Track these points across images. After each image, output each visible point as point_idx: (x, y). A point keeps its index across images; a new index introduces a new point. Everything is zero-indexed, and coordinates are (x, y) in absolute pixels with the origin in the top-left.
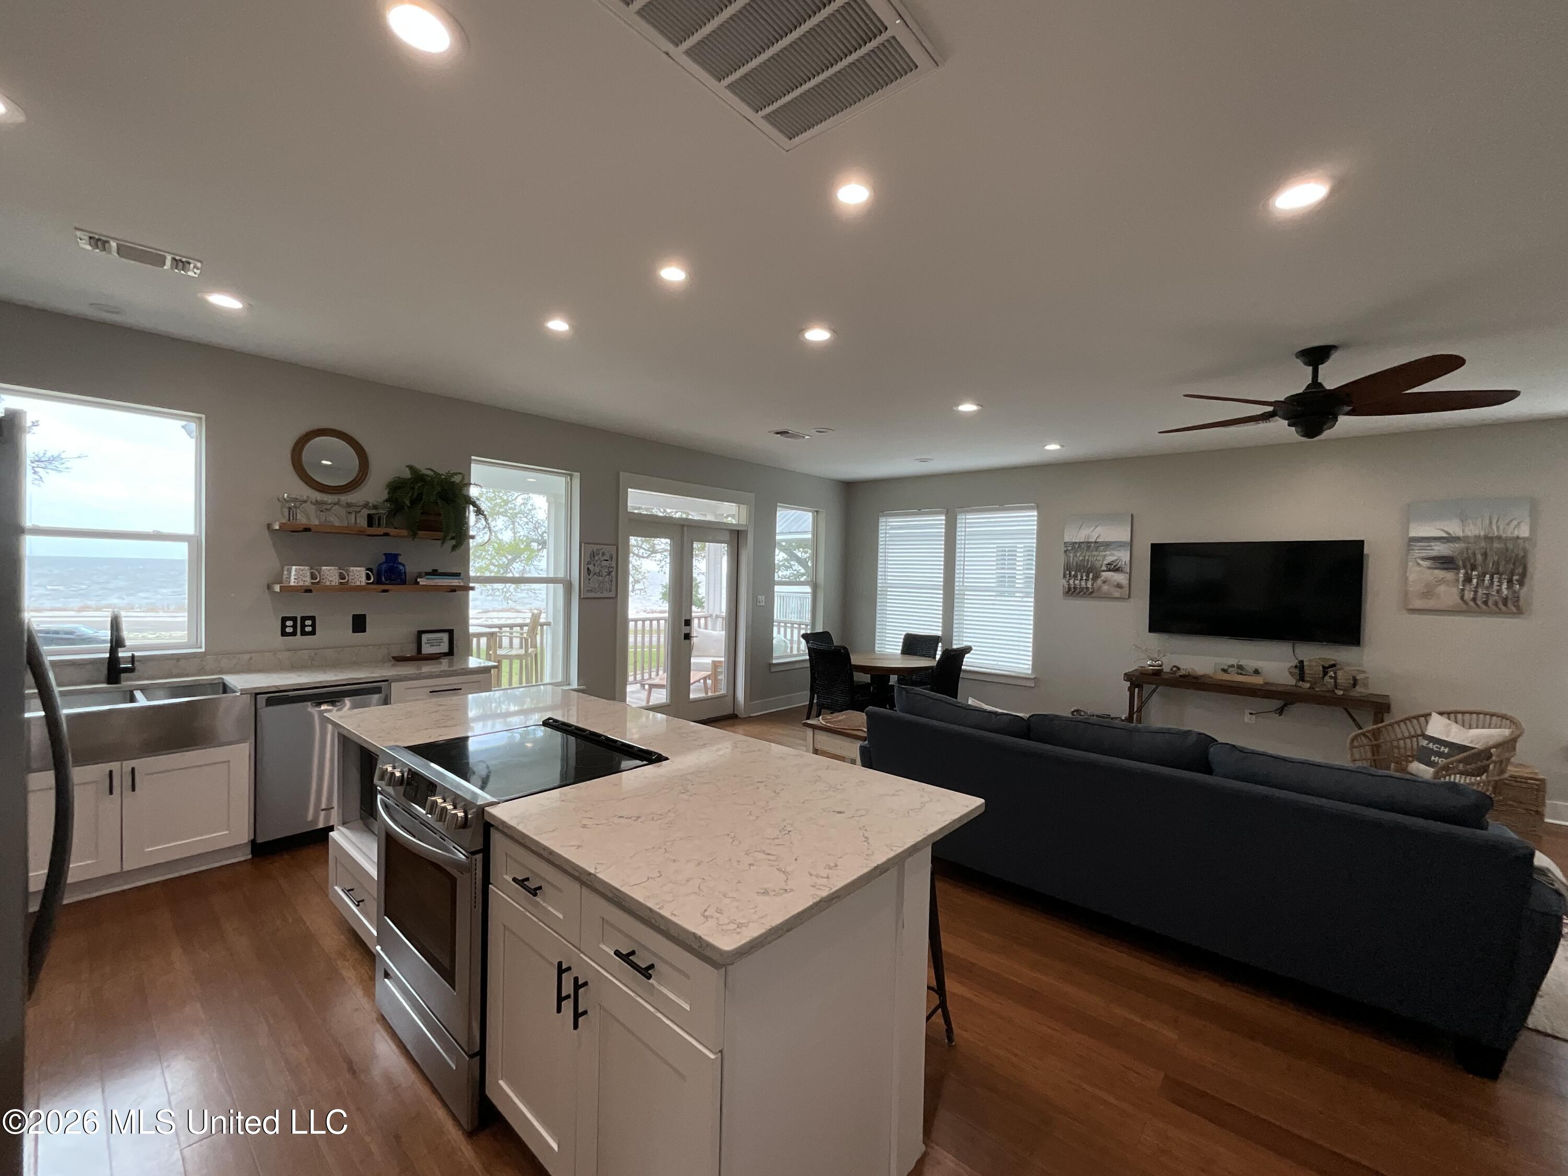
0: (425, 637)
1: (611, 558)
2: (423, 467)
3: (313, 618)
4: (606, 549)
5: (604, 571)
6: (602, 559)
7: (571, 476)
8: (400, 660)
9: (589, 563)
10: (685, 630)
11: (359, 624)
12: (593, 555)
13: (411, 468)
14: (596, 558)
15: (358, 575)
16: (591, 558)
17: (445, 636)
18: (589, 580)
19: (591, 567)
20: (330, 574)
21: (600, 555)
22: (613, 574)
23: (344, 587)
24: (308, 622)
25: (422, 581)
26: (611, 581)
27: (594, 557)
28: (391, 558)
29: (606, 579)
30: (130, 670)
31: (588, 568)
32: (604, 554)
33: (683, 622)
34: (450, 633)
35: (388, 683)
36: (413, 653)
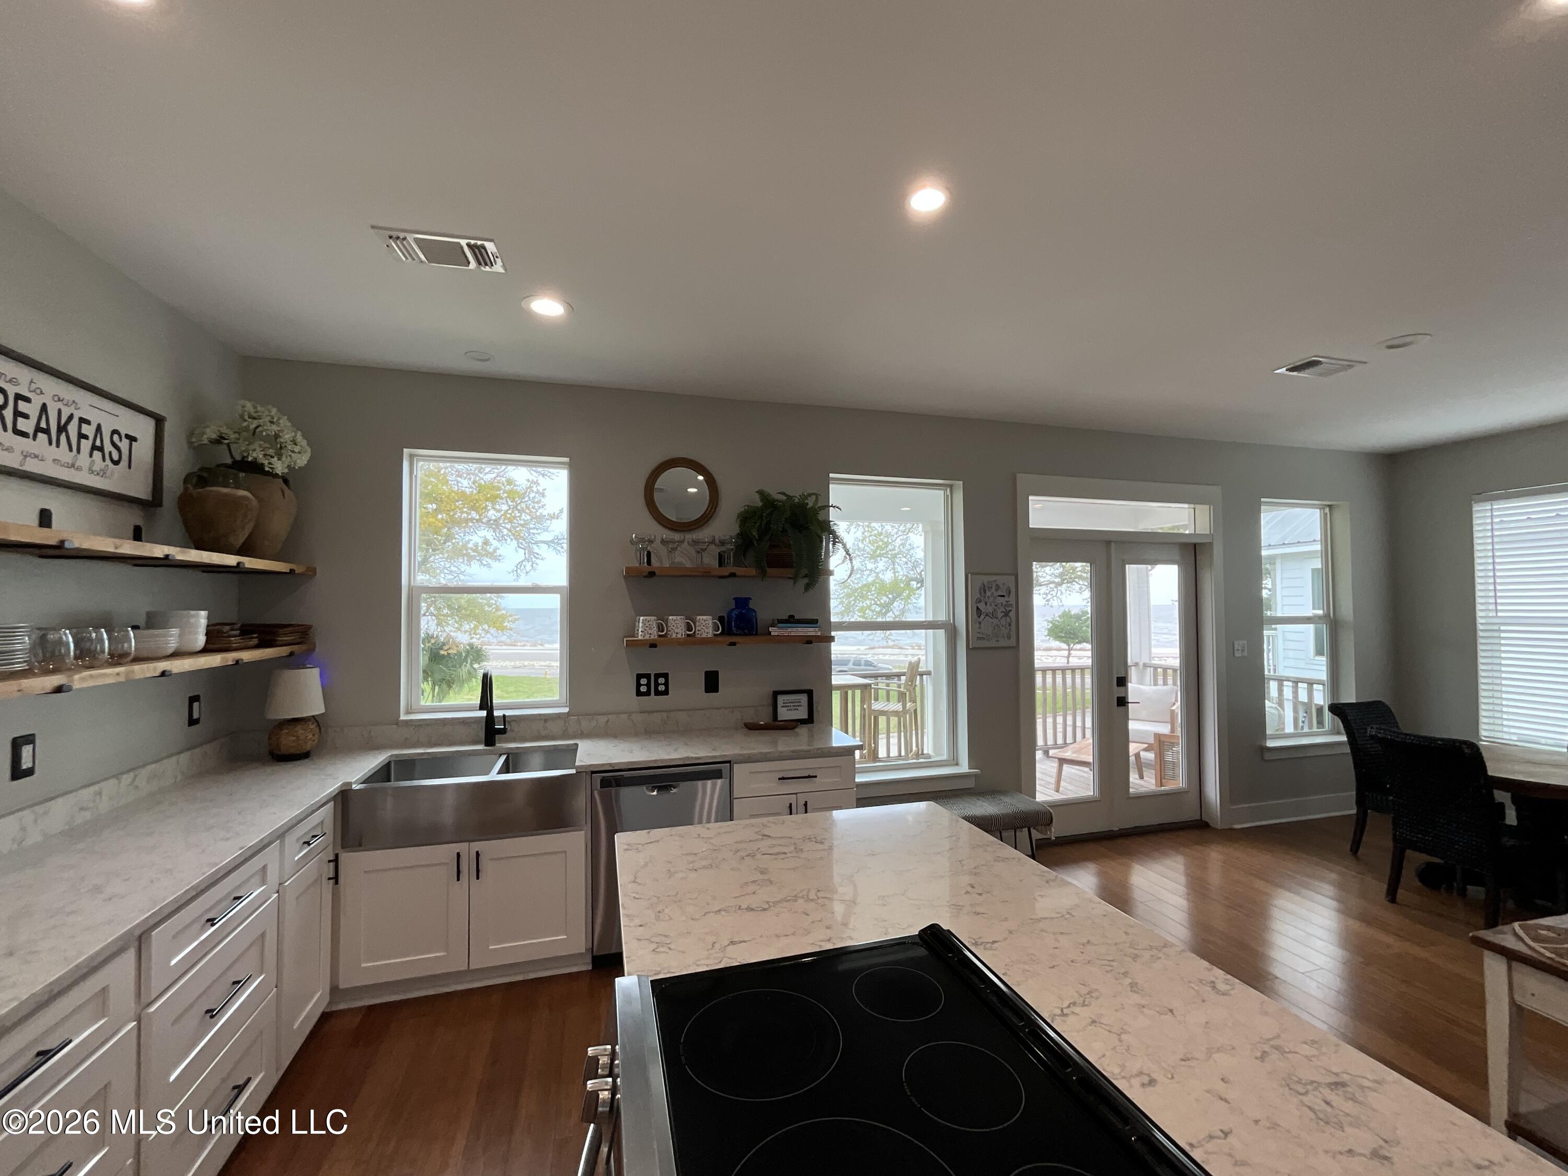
0: (781, 699)
1: (1008, 592)
2: (774, 492)
3: (666, 676)
4: (1000, 580)
5: (999, 611)
6: (996, 594)
7: (951, 486)
8: (752, 727)
9: (979, 601)
10: (1119, 692)
11: (712, 683)
12: (983, 589)
13: (761, 493)
14: (988, 594)
15: (706, 625)
16: (980, 593)
17: (804, 698)
18: (980, 623)
19: (982, 606)
20: (677, 626)
21: (993, 590)
22: (1012, 614)
23: (691, 638)
24: (661, 680)
25: (774, 631)
26: (1010, 624)
27: (985, 592)
28: (742, 603)
29: (1003, 622)
30: (503, 731)
31: (978, 608)
32: (998, 588)
33: (1115, 682)
34: (810, 694)
35: (728, 765)
36: (770, 719)
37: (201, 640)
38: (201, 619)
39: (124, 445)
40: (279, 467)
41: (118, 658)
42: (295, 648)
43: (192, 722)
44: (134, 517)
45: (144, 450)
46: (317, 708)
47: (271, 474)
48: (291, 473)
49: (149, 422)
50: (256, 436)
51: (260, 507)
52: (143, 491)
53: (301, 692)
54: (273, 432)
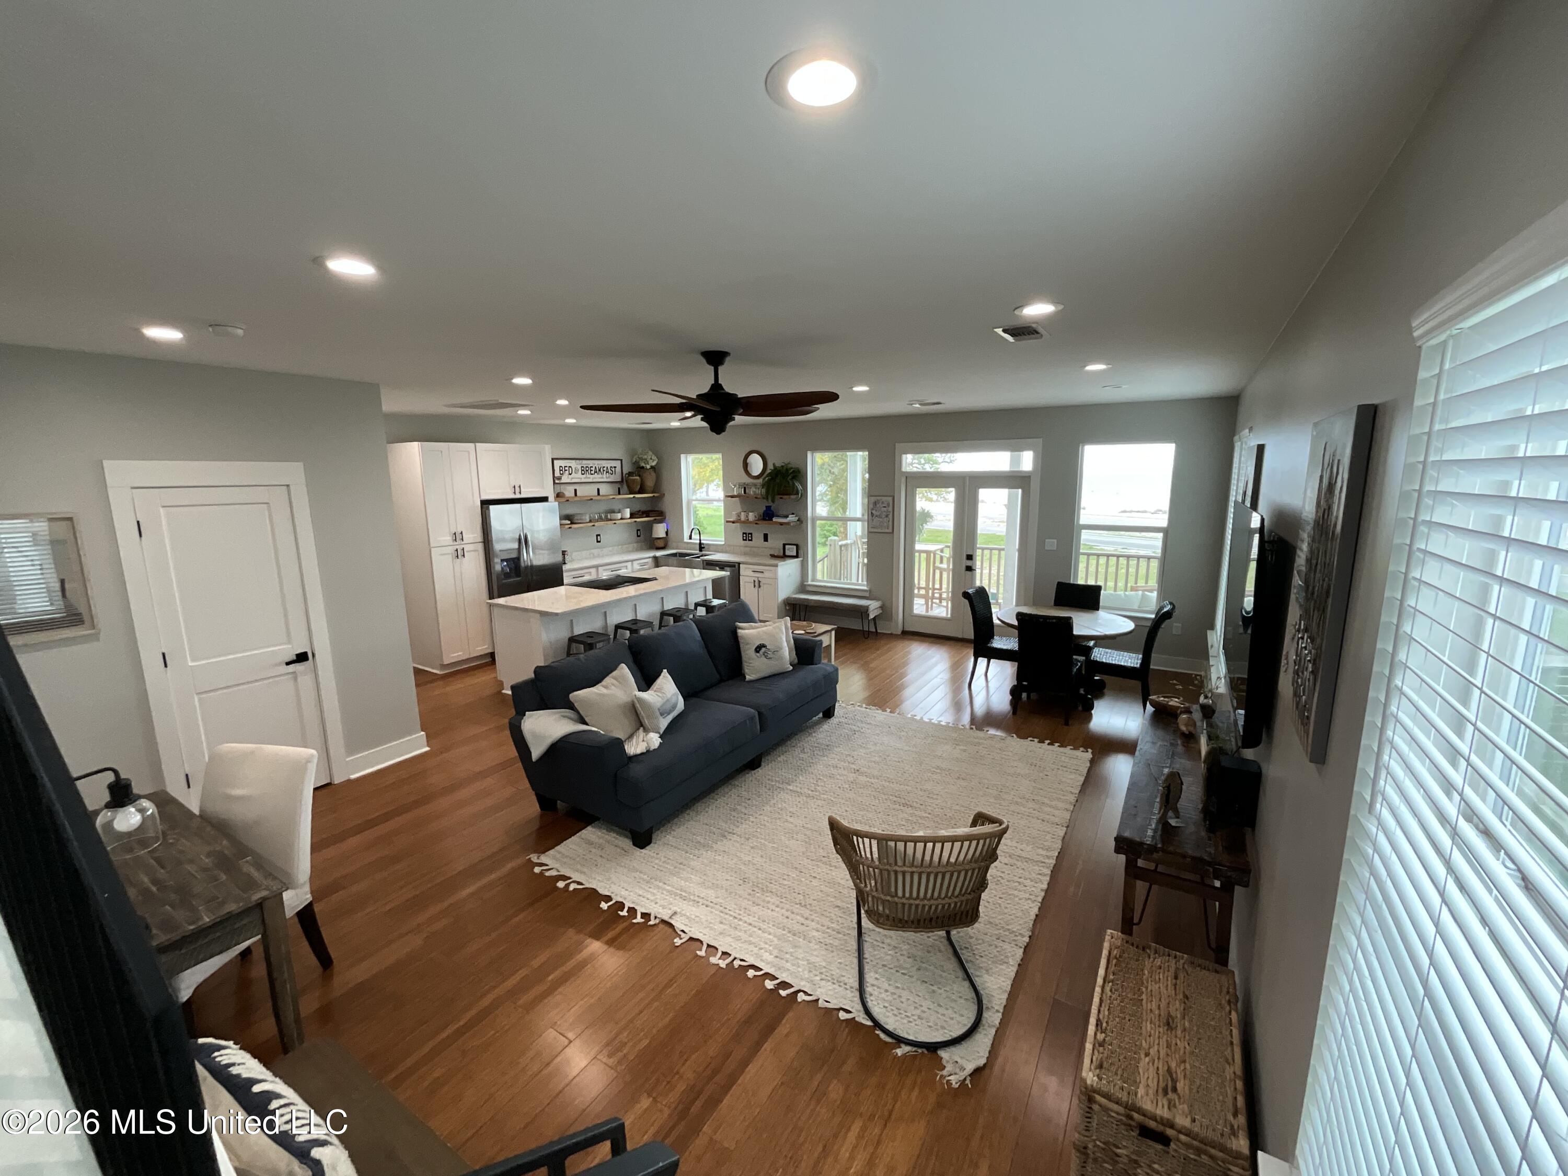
0: (787, 546)
1: (888, 505)
2: (785, 463)
3: (751, 534)
4: (884, 499)
5: (884, 514)
6: (882, 506)
8: (773, 556)
9: (873, 509)
10: (969, 563)
11: (766, 538)
12: (875, 503)
14: (878, 505)
16: (873, 506)
17: (795, 547)
18: (872, 520)
19: (874, 512)
21: (880, 504)
22: (890, 516)
26: (889, 521)
27: (876, 505)
28: (768, 508)
29: (886, 519)
30: (703, 548)
31: (872, 512)
32: (883, 503)
33: (965, 557)
34: (797, 546)
35: (739, 564)
36: (782, 554)
37: (628, 515)
38: (628, 510)
39: (613, 469)
40: (648, 467)
41: (608, 520)
42: (657, 518)
43: (638, 536)
44: (618, 485)
45: (618, 469)
46: (663, 535)
47: (647, 469)
48: (652, 467)
49: (619, 462)
50: (642, 459)
51: (642, 480)
52: (619, 479)
53: (660, 530)
54: (645, 457)
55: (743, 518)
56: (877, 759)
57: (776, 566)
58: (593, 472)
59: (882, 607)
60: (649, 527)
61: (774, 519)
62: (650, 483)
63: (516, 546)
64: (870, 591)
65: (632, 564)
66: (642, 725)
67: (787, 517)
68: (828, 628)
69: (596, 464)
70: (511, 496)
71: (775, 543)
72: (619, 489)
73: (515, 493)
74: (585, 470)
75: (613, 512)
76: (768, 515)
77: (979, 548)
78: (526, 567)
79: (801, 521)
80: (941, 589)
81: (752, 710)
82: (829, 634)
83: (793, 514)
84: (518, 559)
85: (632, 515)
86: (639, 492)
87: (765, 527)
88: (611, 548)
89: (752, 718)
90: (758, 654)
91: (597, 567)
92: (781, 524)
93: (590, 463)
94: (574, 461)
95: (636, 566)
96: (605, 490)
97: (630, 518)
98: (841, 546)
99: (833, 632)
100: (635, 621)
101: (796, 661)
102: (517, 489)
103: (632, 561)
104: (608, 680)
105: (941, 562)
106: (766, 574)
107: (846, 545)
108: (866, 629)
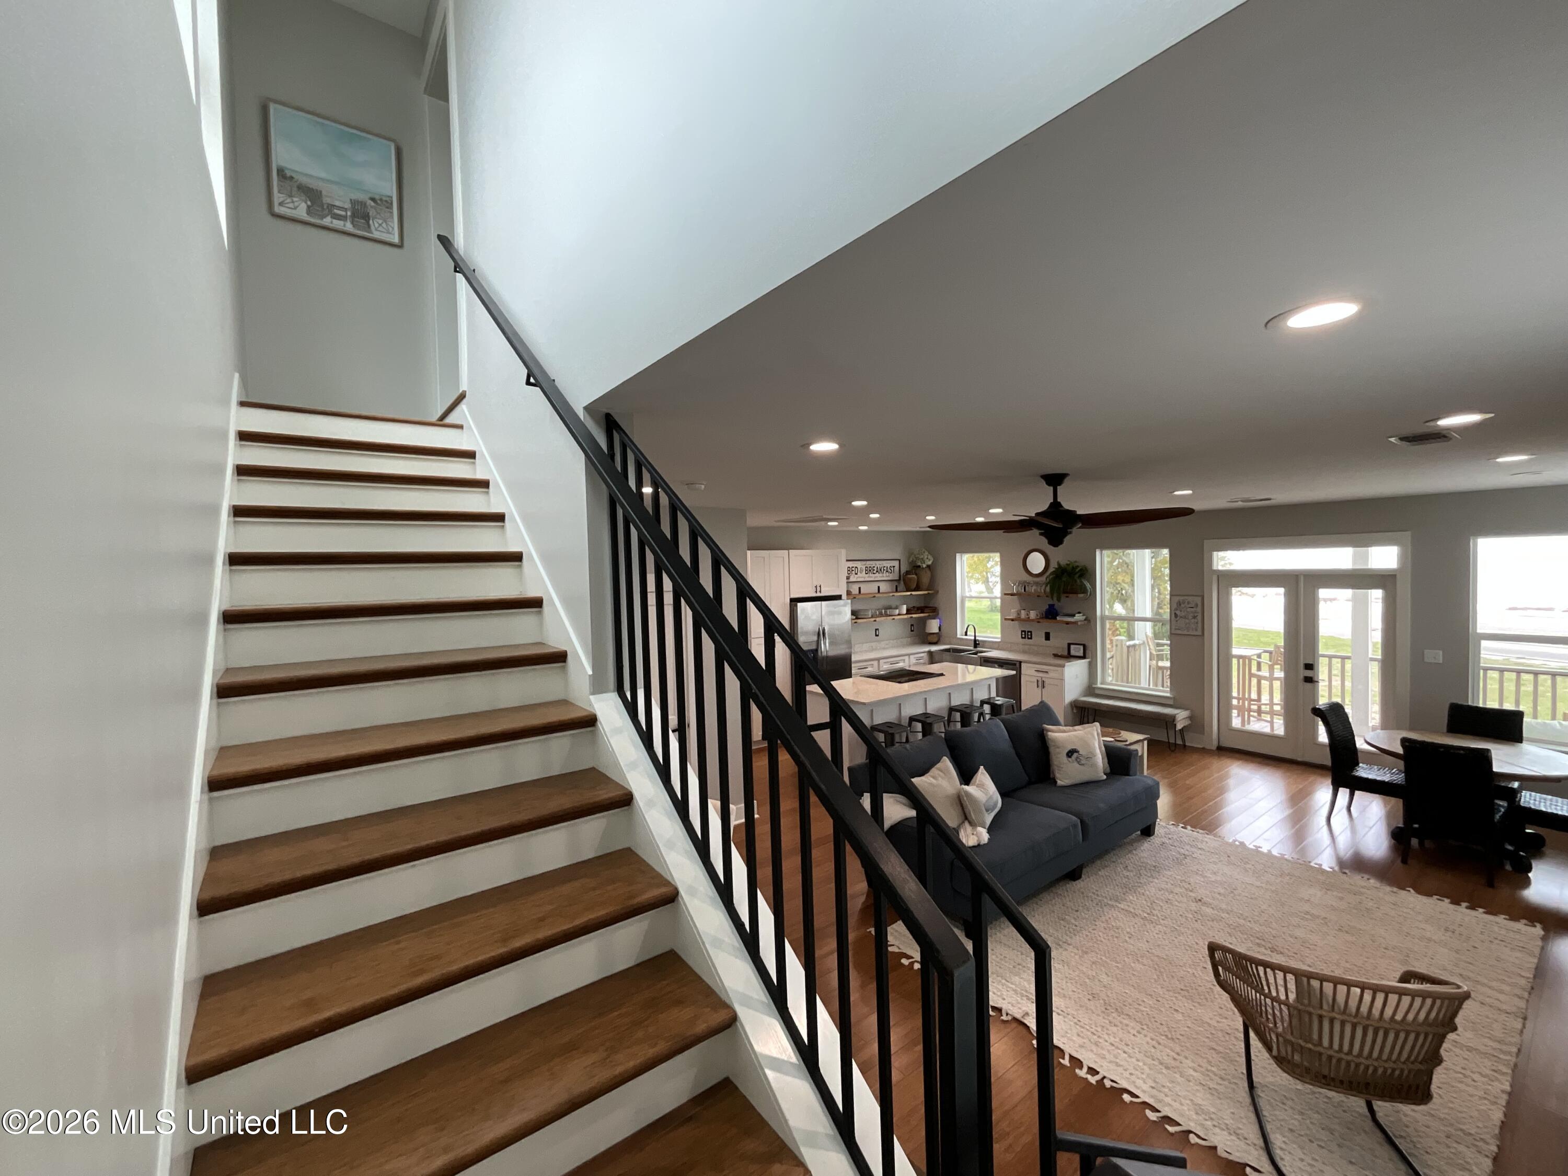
0: (1072, 647)
1: (1196, 605)
3: (1031, 632)
4: (1190, 599)
5: (1190, 615)
6: (1187, 606)
7: (1161, 550)
8: (1056, 656)
9: (1176, 609)
10: (1309, 673)
11: (1047, 637)
12: (1179, 604)
14: (1182, 605)
15: (1033, 614)
16: (1177, 606)
17: (1082, 647)
18: (1177, 621)
19: (1178, 612)
21: (1185, 604)
22: (1199, 618)
24: (1029, 634)
26: (1197, 623)
27: (1180, 605)
28: (1051, 606)
29: (1193, 620)
30: (979, 644)
31: (1175, 613)
32: (1188, 603)
33: (1302, 666)
34: (1084, 646)
35: (1020, 662)
36: (1066, 653)
37: (904, 611)
38: (905, 607)
39: (892, 569)
40: (924, 566)
41: (887, 615)
42: (931, 614)
43: (912, 631)
44: (896, 583)
45: (897, 568)
46: (936, 630)
47: (923, 568)
48: (928, 566)
49: (898, 562)
50: (917, 558)
51: (918, 578)
52: (897, 578)
53: (933, 626)
54: (922, 557)
55: (1023, 614)
56: (1222, 891)
57: (1064, 666)
58: (875, 572)
59: (1191, 718)
60: (923, 623)
61: (1058, 618)
62: (925, 579)
63: (815, 638)
64: (1174, 698)
65: (909, 658)
66: (966, 818)
67: (1074, 616)
68: (1141, 737)
69: (878, 564)
70: (813, 594)
71: (1059, 642)
72: (896, 586)
73: (816, 592)
74: (869, 570)
75: (890, 608)
76: (1051, 614)
77: (1324, 656)
78: (824, 658)
79: (1090, 621)
80: (1259, 699)
81: (1074, 818)
82: (1141, 744)
83: (1079, 613)
84: (817, 650)
85: (909, 611)
86: (914, 590)
87: (1048, 626)
88: (887, 642)
89: (1075, 826)
90: (1070, 759)
91: (878, 660)
92: (1067, 623)
93: (872, 564)
94: (859, 562)
95: (913, 659)
96: (884, 587)
97: (907, 614)
98: (1128, 647)
99: (1146, 742)
100: (926, 715)
101: (1108, 770)
102: (818, 590)
103: (909, 655)
104: (934, 771)
105: (1259, 669)
106: (1051, 674)
107: (1134, 646)
108: (1172, 741)
